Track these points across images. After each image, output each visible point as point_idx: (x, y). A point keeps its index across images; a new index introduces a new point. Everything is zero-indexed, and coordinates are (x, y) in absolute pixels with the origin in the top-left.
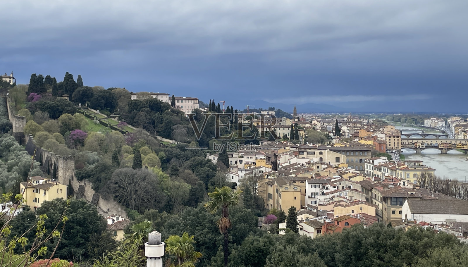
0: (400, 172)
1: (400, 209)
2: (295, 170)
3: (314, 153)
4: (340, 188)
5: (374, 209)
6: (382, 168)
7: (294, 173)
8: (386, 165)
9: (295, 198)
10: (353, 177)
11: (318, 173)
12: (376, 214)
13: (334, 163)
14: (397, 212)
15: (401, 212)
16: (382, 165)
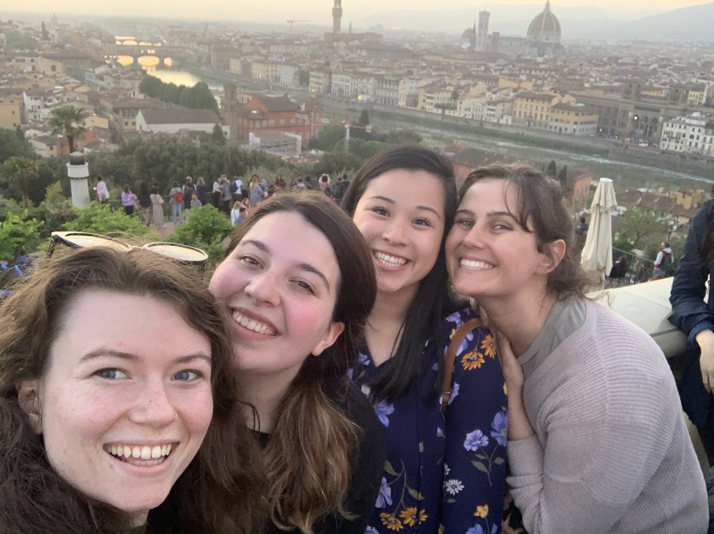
0: (125, 81)
1: (133, 120)
2: (6, 81)
3: (24, 61)
4: (65, 100)
5: (106, 121)
6: (105, 77)
7: (6, 84)
8: (107, 74)
9: (13, 113)
10: (77, 87)
11: (35, 83)
12: (109, 127)
13: (49, 72)
14: (130, 124)
15: (134, 124)
16: (104, 74)
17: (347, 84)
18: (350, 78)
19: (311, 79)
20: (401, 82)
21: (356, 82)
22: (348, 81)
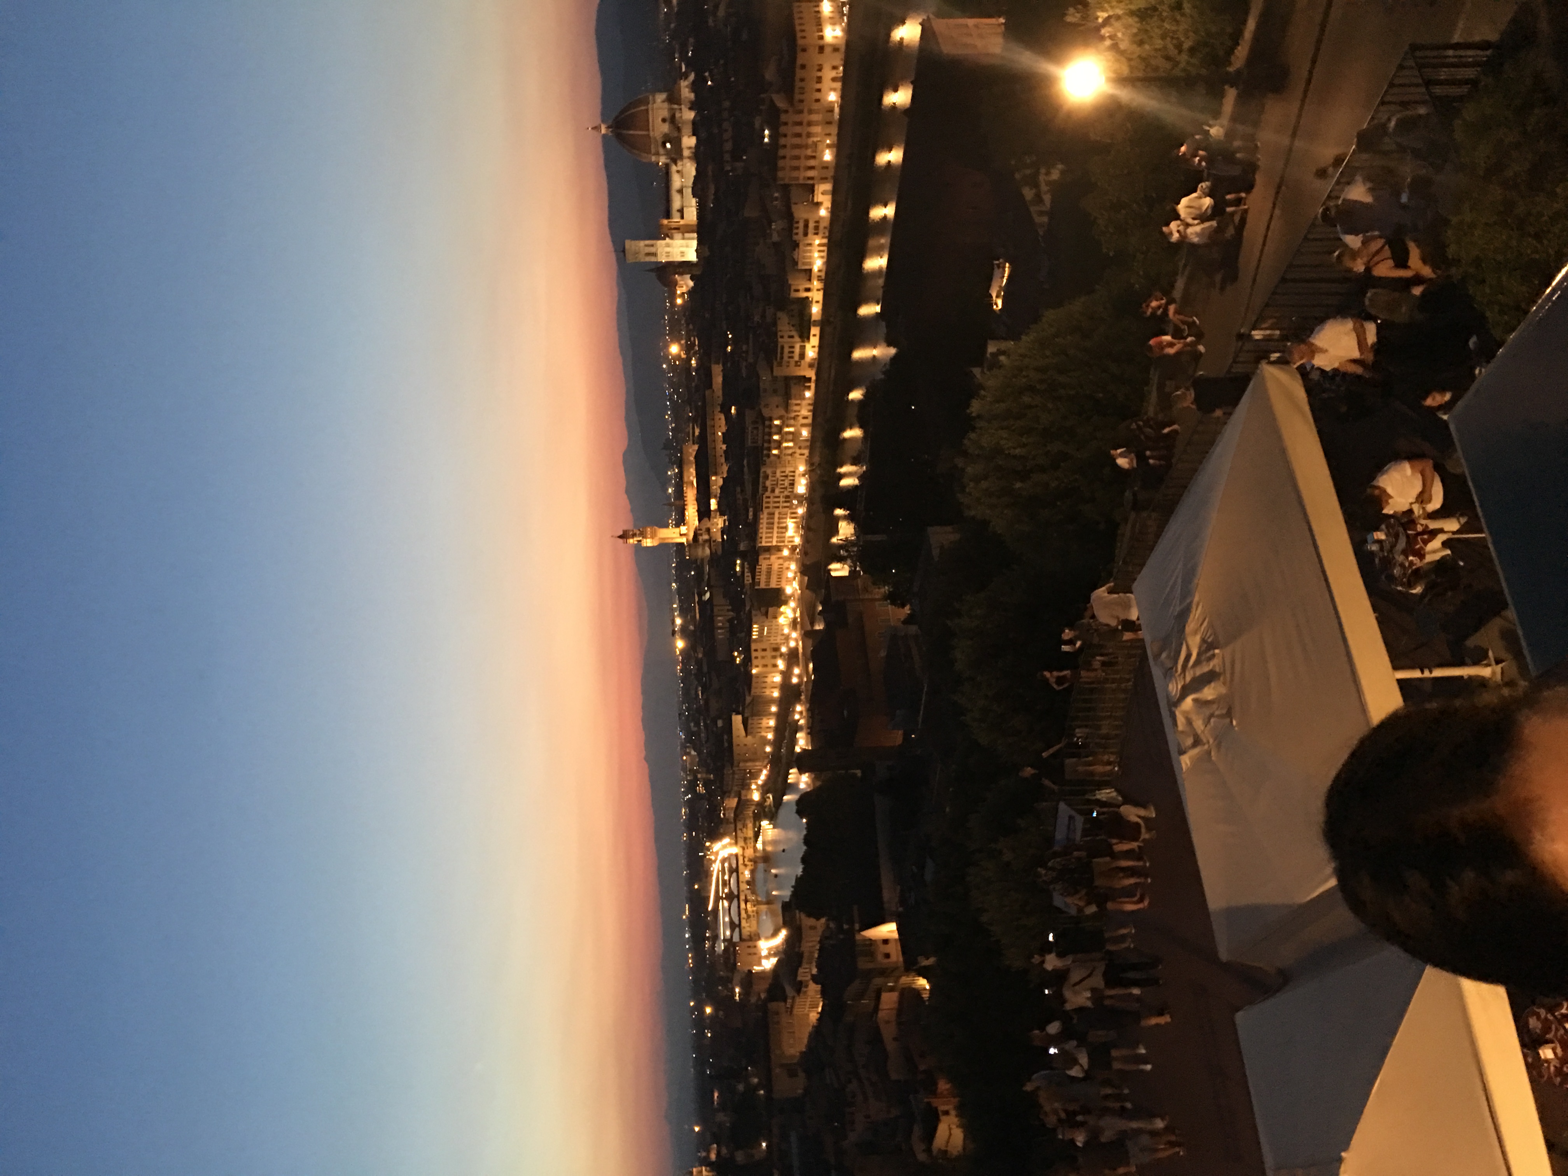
17: (777, 516)
18: (766, 511)
19: (773, 585)
20: (766, 412)
21: (771, 500)
22: (773, 514)
